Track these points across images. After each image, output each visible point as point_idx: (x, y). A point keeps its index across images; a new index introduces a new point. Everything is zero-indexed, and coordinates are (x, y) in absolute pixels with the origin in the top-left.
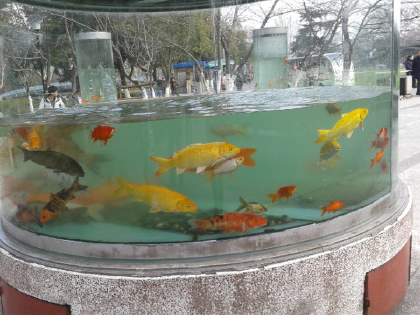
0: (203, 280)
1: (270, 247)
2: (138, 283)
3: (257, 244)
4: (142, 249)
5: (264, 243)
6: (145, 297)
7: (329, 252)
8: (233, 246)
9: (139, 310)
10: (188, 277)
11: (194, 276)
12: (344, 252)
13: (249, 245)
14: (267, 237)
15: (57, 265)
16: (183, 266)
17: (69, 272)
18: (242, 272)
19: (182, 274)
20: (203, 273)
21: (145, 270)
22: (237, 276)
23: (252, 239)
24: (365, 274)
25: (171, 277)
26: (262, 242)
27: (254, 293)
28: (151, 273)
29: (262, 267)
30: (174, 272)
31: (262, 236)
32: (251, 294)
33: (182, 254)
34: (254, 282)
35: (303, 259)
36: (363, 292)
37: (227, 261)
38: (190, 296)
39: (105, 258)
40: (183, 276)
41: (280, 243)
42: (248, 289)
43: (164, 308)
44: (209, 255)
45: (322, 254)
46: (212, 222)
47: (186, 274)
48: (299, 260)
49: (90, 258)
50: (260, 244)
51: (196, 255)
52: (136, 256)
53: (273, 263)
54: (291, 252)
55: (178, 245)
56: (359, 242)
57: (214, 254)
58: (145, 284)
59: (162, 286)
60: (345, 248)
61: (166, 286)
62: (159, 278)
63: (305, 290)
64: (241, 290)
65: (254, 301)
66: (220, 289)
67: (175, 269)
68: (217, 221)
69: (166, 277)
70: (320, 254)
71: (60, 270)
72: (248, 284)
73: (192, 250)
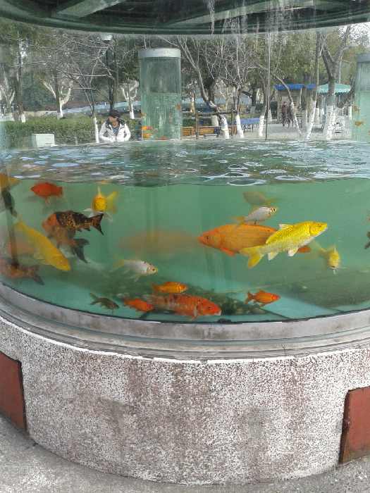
0: (140, 362)
1: (220, 339)
2: (76, 353)
3: (206, 334)
4: (87, 319)
5: (215, 334)
6: (83, 369)
7: (292, 358)
8: (178, 331)
9: (77, 381)
10: (124, 356)
11: (130, 357)
12: (313, 361)
13: (197, 333)
14: (219, 328)
15: (14, 320)
16: (123, 344)
17: (21, 329)
18: (181, 362)
19: (119, 352)
20: (140, 355)
21: (85, 342)
22: (176, 366)
23: (199, 327)
24: (346, 391)
25: (108, 354)
26: (212, 332)
27: (195, 387)
28: (91, 345)
29: (205, 360)
30: (112, 348)
31: (213, 326)
32: (191, 387)
33: (124, 330)
34: (194, 375)
35: (256, 360)
36: (342, 411)
37: (170, 347)
38: (126, 377)
39: (53, 320)
40: (119, 355)
41: (234, 336)
42: (187, 381)
43: (100, 384)
44: (152, 337)
45: (283, 358)
46: (166, 301)
47: (123, 353)
48: (251, 361)
49: (41, 317)
50: (209, 334)
51: (139, 335)
52: (81, 325)
53: (219, 358)
54: (244, 349)
55: (120, 320)
56: (338, 352)
57: (157, 337)
58: (83, 356)
59: (99, 361)
60: (315, 356)
61: (103, 362)
62: (96, 352)
63: (258, 395)
64: (179, 381)
65: (194, 395)
66: (157, 376)
67: (114, 345)
68: (171, 301)
69: (103, 353)
70: (279, 359)
71: (14, 325)
72: (187, 376)
73: (135, 329)
